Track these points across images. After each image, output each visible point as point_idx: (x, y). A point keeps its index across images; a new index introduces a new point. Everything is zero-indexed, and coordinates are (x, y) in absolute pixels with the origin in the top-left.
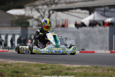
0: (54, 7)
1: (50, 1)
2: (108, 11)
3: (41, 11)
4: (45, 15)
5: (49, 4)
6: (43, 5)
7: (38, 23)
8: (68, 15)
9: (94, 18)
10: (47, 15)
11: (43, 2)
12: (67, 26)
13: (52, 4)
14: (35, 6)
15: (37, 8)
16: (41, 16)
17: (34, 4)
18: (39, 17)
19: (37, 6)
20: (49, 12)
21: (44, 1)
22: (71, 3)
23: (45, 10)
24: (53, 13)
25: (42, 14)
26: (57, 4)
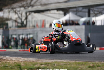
0: (30, 9)
1: (27, 4)
2: (81, 11)
3: (18, 13)
4: (23, 17)
5: (26, 6)
6: (20, 7)
7: (15, 24)
8: (45, 16)
9: (70, 18)
10: (24, 17)
11: (20, 5)
12: (45, 26)
13: (28, 7)
14: (13, 9)
15: (15, 10)
16: (19, 17)
17: (12, 7)
18: (17, 18)
19: (15, 8)
20: (26, 13)
21: (21, 3)
22: (46, 5)
23: (22, 12)
24: (30, 14)
25: (20, 15)
26: (33, 6)
